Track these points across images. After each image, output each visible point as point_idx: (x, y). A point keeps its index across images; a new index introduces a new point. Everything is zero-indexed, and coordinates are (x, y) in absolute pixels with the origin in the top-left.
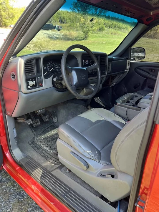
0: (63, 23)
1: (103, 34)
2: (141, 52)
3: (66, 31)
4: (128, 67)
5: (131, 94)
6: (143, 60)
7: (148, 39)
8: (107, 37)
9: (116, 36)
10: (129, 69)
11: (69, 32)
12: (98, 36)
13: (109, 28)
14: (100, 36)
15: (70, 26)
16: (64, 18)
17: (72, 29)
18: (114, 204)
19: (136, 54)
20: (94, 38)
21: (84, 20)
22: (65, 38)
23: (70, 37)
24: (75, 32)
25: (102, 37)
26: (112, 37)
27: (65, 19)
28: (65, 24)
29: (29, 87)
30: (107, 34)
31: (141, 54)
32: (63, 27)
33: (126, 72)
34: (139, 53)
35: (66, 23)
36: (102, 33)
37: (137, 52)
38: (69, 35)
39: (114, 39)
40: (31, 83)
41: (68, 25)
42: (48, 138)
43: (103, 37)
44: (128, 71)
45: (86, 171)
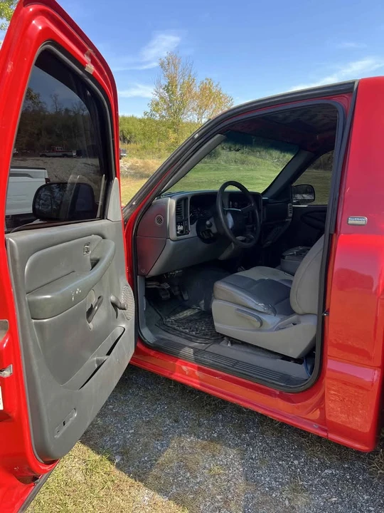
0: (129, 142)
1: (217, 163)
2: (306, 192)
3: (135, 159)
4: (290, 215)
5: (301, 248)
6: (313, 203)
7: (314, 171)
8: (226, 169)
9: (245, 166)
10: (292, 217)
11: (142, 161)
12: (207, 168)
13: (230, 150)
14: (211, 169)
15: (144, 147)
16: (129, 133)
17: (149, 154)
18: (298, 361)
19: (299, 197)
20: (200, 173)
21: (175, 135)
22: (136, 173)
23: (146, 170)
24: (155, 161)
25: (215, 170)
26: (239, 170)
27: (133, 134)
28: (132, 145)
29: (178, 232)
30: (225, 162)
31: (306, 197)
32: (128, 152)
33: (287, 221)
34: (304, 196)
35: (135, 142)
36: (214, 161)
37: (300, 193)
38: (143, 167)
39: (242, 174)
40: (180, 228)
41: (139, 146)
42: (181, 319)
43: (217, 169)
44: (290, 220)
45: (259, 330)
